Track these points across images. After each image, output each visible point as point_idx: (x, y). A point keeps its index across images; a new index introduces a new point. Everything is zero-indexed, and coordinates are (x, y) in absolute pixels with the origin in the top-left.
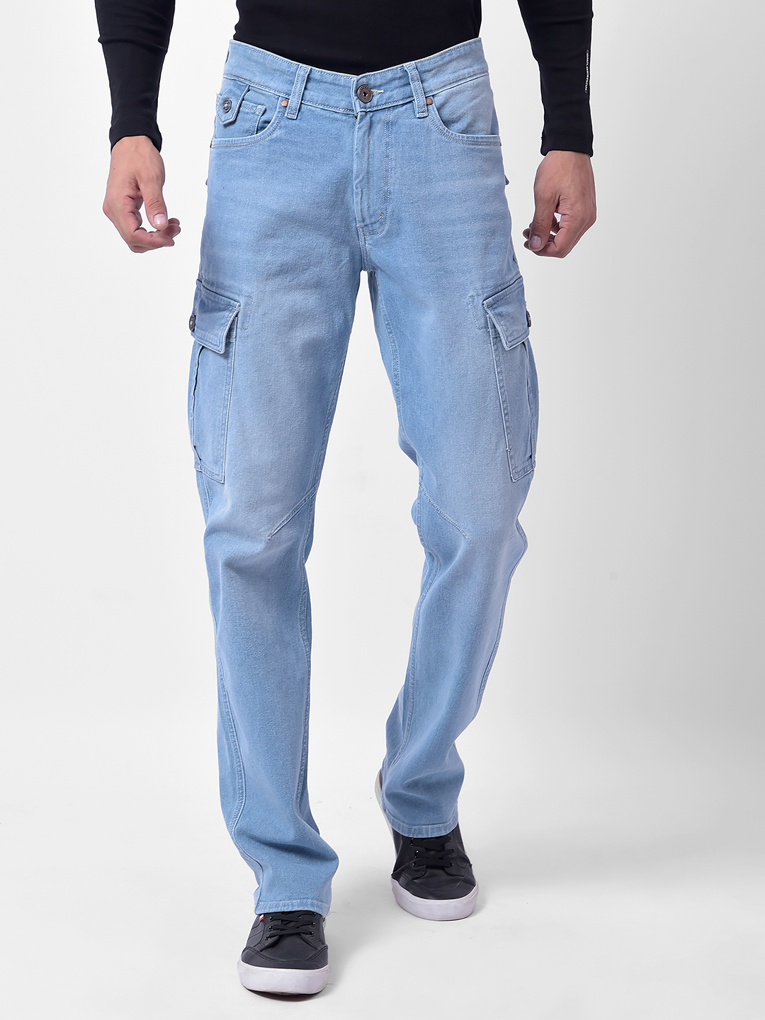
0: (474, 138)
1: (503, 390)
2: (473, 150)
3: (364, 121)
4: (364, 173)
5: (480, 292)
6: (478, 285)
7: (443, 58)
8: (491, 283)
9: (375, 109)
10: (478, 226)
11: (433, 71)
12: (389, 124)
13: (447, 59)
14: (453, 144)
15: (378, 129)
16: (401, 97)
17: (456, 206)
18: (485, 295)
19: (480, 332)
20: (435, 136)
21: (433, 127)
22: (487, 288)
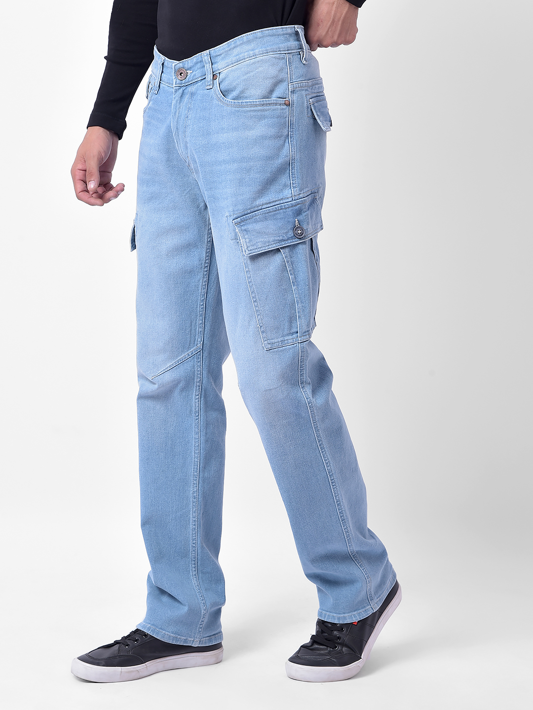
0: (239, 102)
1: (251, 284)
2: (238, 111)
3: (178, 93)
4: (175, 128)
5: (232, 213)
6: (231, 209)
7: (229, 46)
8: (240, 207)
9: (187, 84)
10: (235, 166)
11: (223, 55)
12: (192, 94)
13: (233, 46)
14: (225, 108)
15: (186, 98)
16: (200, 75)
17: (222, 152)
18: (235, 216)
19: (232, 242)
20: (215, 102)
21: (214, 96)
22: (237, 211)
